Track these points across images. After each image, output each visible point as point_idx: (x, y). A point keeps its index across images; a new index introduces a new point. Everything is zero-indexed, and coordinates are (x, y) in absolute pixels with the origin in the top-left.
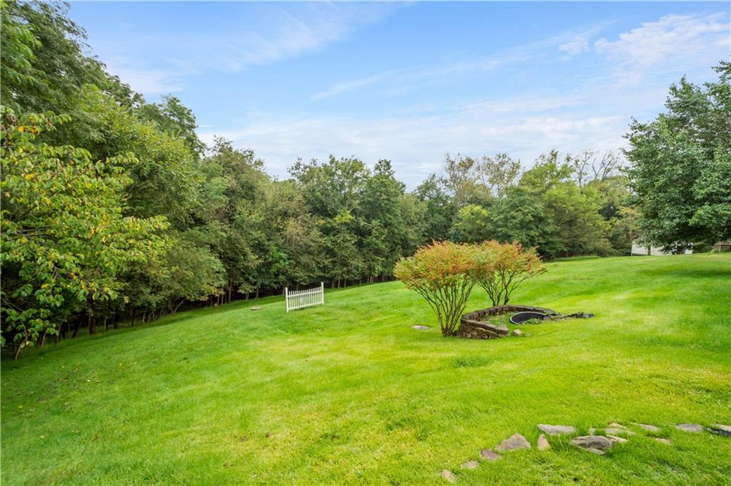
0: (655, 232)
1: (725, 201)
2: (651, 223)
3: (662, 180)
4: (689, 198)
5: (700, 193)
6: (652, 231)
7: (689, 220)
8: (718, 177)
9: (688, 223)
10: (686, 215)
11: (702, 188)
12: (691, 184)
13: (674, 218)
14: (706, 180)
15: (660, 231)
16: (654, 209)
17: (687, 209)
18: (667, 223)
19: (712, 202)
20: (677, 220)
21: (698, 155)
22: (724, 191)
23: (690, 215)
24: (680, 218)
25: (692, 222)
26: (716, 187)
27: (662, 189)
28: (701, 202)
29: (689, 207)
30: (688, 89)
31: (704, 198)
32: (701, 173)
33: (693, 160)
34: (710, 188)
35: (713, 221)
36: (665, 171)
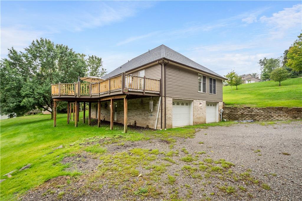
0: (6, 108)
1: (31, 97)
2: (3, 105)
3: (8, 87)
4: (19, 95)
5: (23, 94)
6: (4, 108)
7: (20, 104)
8: (29, 88)
9: (20, 105)
10: (18, 101)
11: (24, 92)
12: (20, 90)
13: (14, 103)
14: (25, 89)
15: (8, 108)
16: (4, 98)
17: (19, 99)
18: (11, 104)
19: (28, 97)
20: (15, 104)
21: (21, 79)
22: (31, 93)
23: (20, 102)
24: (16, 102)
25: (22, 104)
26: (28, 92)
27: (8, 90)
28: (24, 97)
29: (19, 98)
30: (15, 52)
31: (25, 96)
32: (23, 86)
33: (19, 81)
34: (27, 92)
35: (28, 104)
36: (9, 83)
